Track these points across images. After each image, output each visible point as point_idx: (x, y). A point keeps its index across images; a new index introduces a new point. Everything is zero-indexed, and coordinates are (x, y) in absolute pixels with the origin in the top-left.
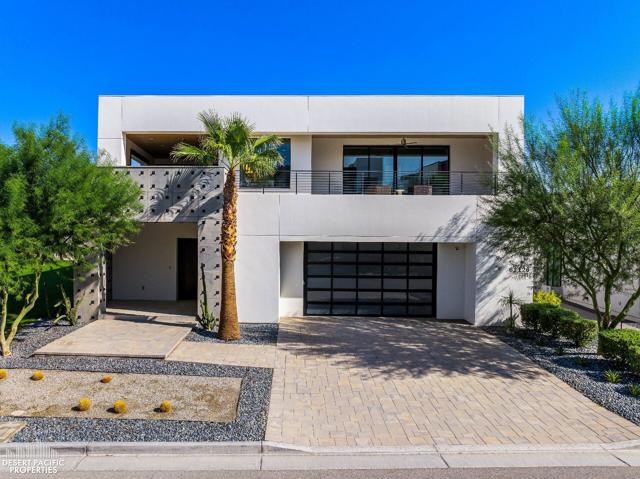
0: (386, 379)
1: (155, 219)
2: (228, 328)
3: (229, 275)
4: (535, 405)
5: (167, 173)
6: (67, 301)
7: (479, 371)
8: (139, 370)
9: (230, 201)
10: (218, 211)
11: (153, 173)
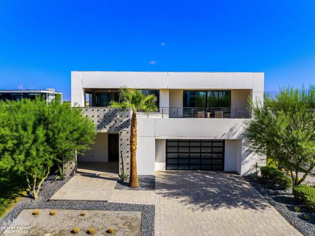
0: (203, 211)
1: (99, 131)
2: (133, 182)
3: (133, 158)
4: (265, 224)
5: (105, 110)
6: (61, 169)
7: (242, 205)
8: (97, 208)
9: (134, 126)
10: (128, 127)
11: (98, 110)
